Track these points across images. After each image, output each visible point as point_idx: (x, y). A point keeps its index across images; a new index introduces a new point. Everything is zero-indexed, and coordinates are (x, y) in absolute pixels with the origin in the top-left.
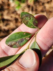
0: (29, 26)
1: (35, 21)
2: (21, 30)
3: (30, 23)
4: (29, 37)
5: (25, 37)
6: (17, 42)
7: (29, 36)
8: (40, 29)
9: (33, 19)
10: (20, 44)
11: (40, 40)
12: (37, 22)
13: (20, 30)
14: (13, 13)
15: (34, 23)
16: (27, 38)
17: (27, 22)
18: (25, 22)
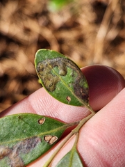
0: (58, 97)
1: (79, 80)
2: (34, 107)
3: (62, 87)
4: (57, 134)
5: (42, 134)
6: (12, 149)
7: (55, 130)
8: (96, 111)
9: (73, 76)
10: (23, 156)
11: (93, 148)
12: (86, 86)
13: (31, 108)
14: (36, 16)
15: (77, 87)
16: (48, 138)
17: (55, 83)
18: (49, 83)
